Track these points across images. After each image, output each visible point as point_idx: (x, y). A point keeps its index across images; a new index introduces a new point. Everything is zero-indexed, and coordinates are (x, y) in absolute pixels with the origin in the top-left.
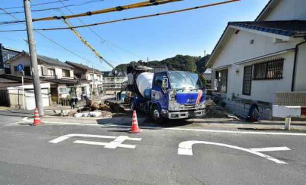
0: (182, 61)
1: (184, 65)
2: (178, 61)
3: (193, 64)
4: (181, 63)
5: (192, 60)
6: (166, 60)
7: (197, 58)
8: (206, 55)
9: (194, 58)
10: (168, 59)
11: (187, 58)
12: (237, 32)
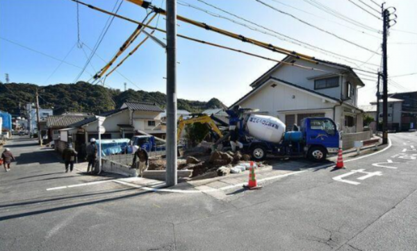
0: (91, 92)
1: (95, 99)
2: (83, 91)
3: (109, 98)
4: (88, 95)
5: (107, 94)
6: (57, 86)
7: (114, 91)
8: (127, 89)
9: (110, 91)
10: (61, 84)
11: (99, 89)
12: (274, 86)
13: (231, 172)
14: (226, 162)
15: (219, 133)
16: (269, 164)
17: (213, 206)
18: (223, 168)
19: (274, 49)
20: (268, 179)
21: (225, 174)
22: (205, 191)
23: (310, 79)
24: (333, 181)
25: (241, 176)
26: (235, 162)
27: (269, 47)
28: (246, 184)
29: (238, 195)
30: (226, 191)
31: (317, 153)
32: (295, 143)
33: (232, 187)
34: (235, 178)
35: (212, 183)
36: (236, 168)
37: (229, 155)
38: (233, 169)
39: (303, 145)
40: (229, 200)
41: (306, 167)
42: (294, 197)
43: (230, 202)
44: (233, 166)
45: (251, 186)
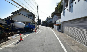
12: (19, 15)
13: (12, 38)
14: (9, 36)
15: (2, 27)
16: (22, 34)
17: (12, 50)
18: (9, 38)
19: (20, 6)
20: (24, 37)
21: (10, 39)
22: (5, 47)
23: (27, 15)
24: (36, 35)
25: (16, 38)
26: (12, 35)
27: (19, 5)
28: (19, 40)
29: (18, 44)
30: (13, 44)
31: (32, 30)
32: (27, 28)
33: (15, 42)
34: (14, 39)
35: (7, 43)
36: (13, 37)
37: (10, 33)
38: (12, 37)
39: (29, 28)
40: (16, 46)
41: (31, 33)
42: (32, 40)
43: (17, 47)
44: (12, 36)
45: (21, 40)
